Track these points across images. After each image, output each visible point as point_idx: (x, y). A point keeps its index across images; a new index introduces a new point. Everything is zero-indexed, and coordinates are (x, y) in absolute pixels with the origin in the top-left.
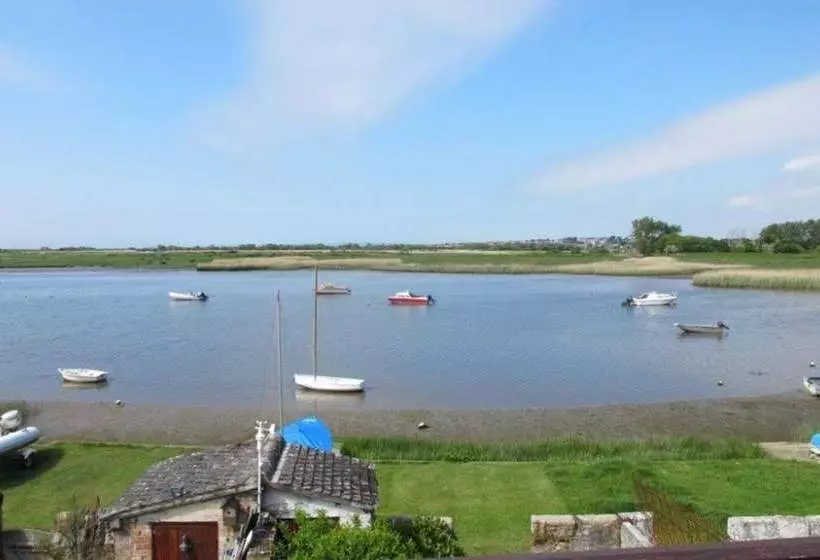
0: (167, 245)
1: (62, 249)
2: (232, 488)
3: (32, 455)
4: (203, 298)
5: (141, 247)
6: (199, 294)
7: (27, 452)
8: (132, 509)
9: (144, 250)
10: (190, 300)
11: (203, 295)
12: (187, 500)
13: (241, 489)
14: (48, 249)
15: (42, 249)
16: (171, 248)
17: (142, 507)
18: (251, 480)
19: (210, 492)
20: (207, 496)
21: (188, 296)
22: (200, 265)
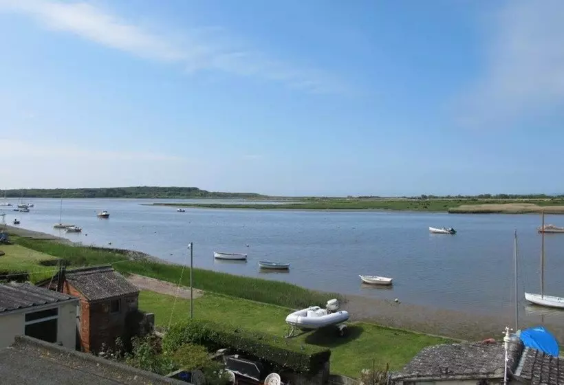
0: (427, 195)
1: (360, 197)
2: (484, 374)
3: (344, 329)
4: (453, 232)
5: (410, 197)
6: (450, 229)
7: (342, 327)
8: (413, 376)
9: (412, 198)
10: (443, 233)
11: (452, 230)
12: (451, 377)
13: (491, 376)
14: (351, 197)
15: (348, 197)
16: (430, 197)
17: (419, 376)
18: (499, 371)
19: (467, 374)
20: (465, 376)
21: (442, 230)
22: (451, 209)
